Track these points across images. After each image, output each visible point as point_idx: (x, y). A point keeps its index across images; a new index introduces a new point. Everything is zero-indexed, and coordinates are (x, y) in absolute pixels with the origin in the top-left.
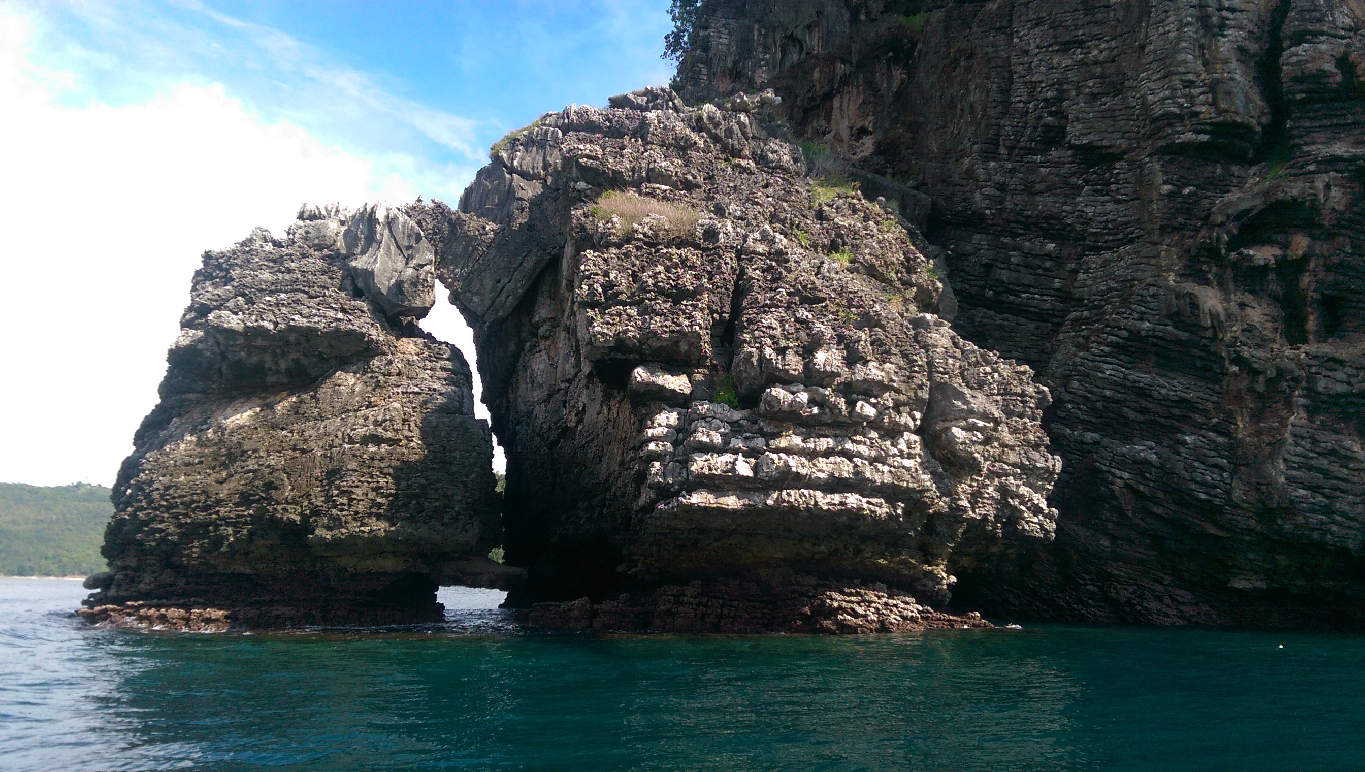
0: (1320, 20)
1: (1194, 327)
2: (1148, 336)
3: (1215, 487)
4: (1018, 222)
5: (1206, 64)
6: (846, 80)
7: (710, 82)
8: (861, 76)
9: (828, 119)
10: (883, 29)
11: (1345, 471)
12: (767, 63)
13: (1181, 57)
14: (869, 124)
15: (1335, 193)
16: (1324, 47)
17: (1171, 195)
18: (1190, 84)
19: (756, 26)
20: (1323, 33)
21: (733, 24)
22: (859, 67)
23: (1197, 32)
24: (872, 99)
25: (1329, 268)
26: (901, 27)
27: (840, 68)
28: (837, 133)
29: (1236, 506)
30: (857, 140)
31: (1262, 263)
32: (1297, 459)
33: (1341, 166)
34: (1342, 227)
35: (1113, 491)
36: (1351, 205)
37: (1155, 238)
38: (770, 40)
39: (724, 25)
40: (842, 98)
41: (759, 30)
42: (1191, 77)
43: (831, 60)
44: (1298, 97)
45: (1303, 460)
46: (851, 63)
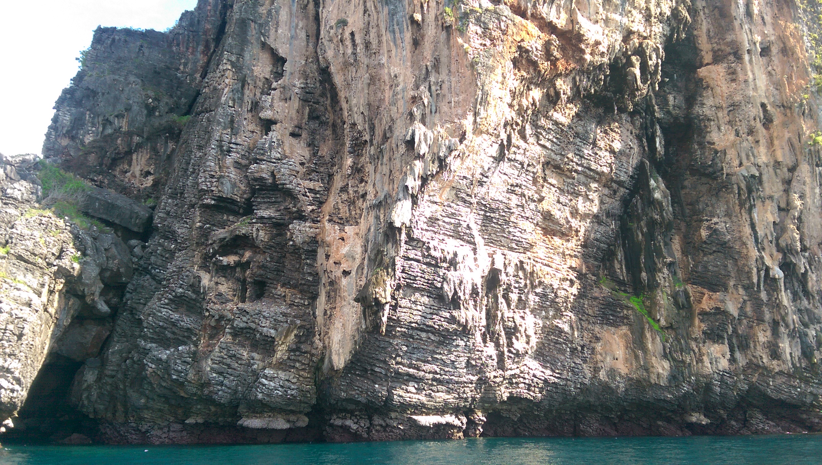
0: (263, 154)
1: (197, 292)
2: (181, 296)
3: (182, 372)
4: (169, 232)
5: (220, 167)
6: (139, 146)
7: (56, 140)
8: (149, 145)
9: (130, 165)
10: (163, 122)
11: (236, 365)
12: (93, 132)
13: (208, 163)
14: (151, 169)
15: (262, 233)
16: (263, 166)
17: (200, 227)
18: (212, 177)
19: (88, 113)
20: (264, 160)
21: (74, 110)
22: (148, 139)
23: (216, 153)
24: (154, 157)
25: (259, 267)
26: (174, 122)
27: (136, 139)
28: (133, 173)
29: (190, 382)
30: (145, 177)
31: (225, 264)
32: (218, 359)
33: (265, 221)
34: (268, 249)
35: (146, 374)
36: (271, 239)
37: (193, 248)
38: (96, 120)
39: (67, 110)
40: (138, 154)
41: (89, 115)
42: (212, 173)
43: (130, 134)
44: (257, 187)
45: (221, 359)
46: (143, 137)
